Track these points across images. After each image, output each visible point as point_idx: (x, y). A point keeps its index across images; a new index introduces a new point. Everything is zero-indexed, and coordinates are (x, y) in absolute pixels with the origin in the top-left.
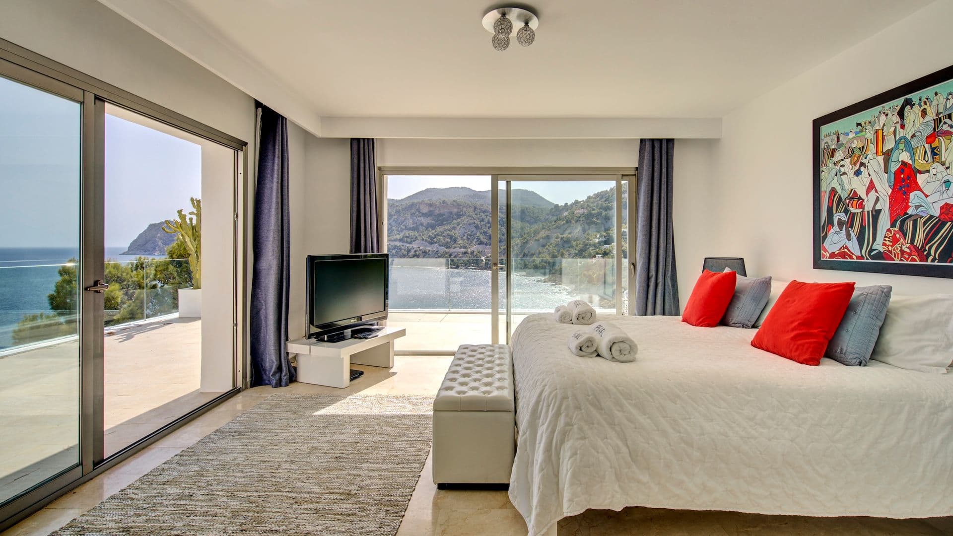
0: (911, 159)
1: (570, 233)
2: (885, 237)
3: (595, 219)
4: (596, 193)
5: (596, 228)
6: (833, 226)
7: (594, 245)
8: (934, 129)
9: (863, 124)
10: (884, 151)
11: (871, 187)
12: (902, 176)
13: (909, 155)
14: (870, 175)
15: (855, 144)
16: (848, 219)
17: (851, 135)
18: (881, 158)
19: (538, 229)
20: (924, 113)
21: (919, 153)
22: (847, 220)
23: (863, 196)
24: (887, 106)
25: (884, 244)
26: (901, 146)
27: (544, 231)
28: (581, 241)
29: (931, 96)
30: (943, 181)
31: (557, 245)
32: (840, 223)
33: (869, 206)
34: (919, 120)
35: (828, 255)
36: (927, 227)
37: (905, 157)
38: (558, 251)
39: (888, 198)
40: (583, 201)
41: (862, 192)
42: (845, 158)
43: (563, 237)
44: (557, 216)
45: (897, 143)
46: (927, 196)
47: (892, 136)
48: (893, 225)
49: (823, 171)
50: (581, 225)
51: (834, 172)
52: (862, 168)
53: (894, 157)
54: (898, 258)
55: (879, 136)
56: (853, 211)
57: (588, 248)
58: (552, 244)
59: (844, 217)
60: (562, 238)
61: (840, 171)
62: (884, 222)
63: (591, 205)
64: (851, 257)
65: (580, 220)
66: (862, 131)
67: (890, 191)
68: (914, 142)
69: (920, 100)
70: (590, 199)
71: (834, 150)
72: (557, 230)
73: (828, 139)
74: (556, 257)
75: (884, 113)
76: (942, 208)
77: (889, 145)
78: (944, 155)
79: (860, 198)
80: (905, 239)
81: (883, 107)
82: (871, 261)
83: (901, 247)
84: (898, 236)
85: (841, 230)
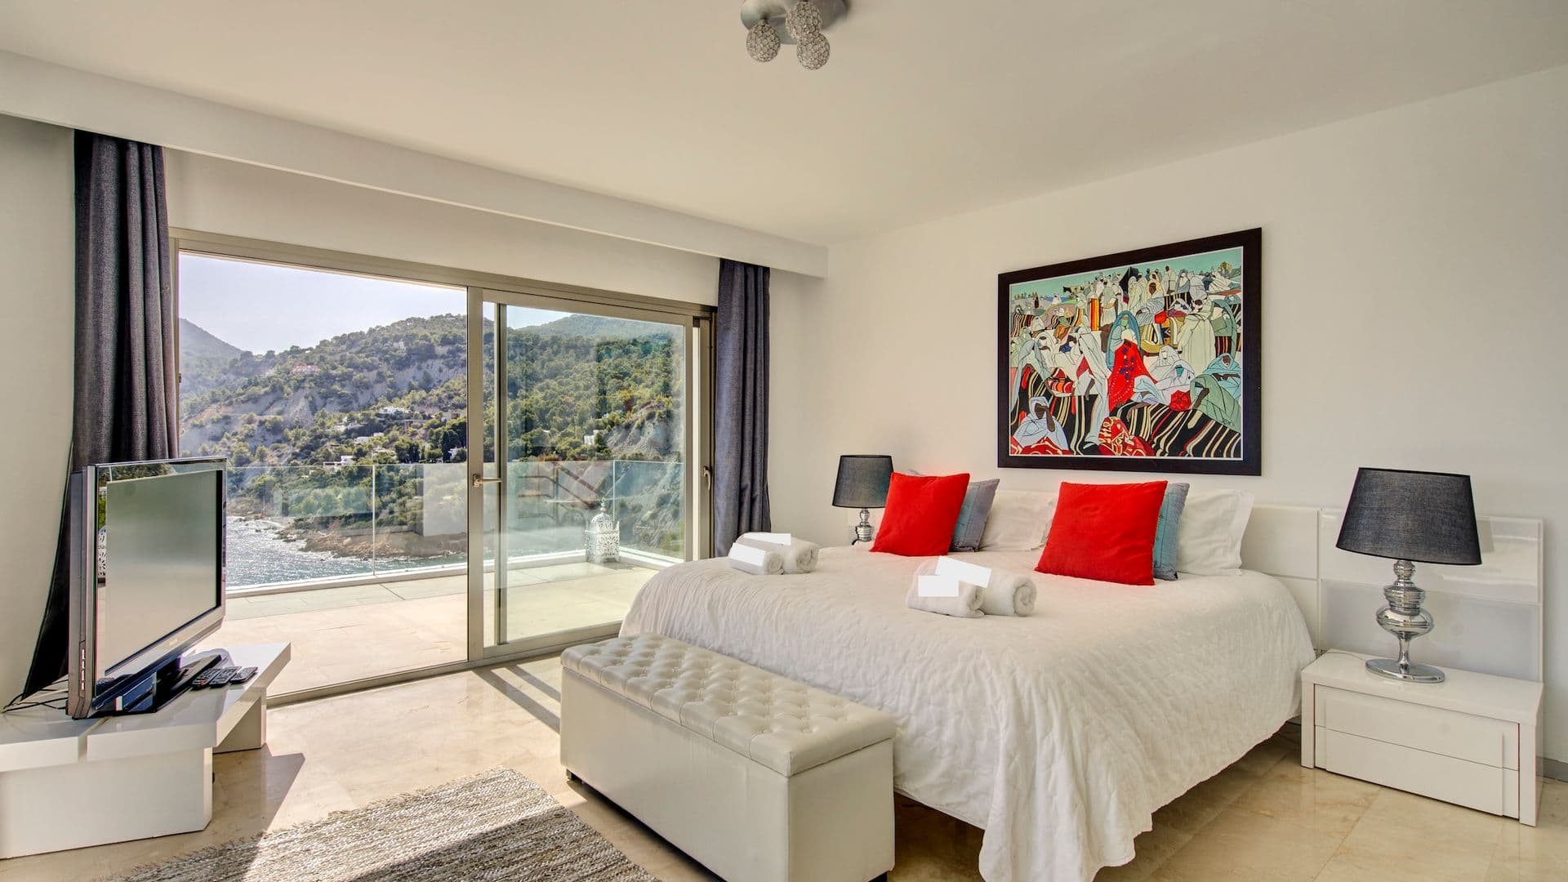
0: (1137, 338)
1: (280, 413)
2: (1102, 427)
3: (336, 387)
4: (340, 335)
5: (340, 404)
6: (1028, 412)
7: (337, 437)
8: (1165, 308)
9: (1073, 290)
10: (1102, 326)
11: (1084, 367)
12: (1125, 357)
13: (1133, 333)
14: (1082, 352)
15: (1061, 313)
16: (1051, 405)
17: (1056, 302)
18: (1097, 334)
19: (200, 404)
20: (1153, 288)
21: (1147, 333)
22: (1048, 406)
23: (1073, 377)
24: (1106, 272)
25: (1101, 436)
26: (1124, 322)
27: (215, 406)
28: (307, 428)
29: (1162, 270)
30: (1174, 366)
31: (248, 436)
32: (1039, 410)
33: (1080, 389)
34: (1147, 295)
35: (1021, 450)
36: (1157, 415)
37: (1129, 335)
38: (253, 450)
39: (1106, 381)
40: (311, 349)
41: (1070, 372)
42: (1046, 329)
43: (266, 421)
44: (246, 375)
45: (1119, 317)
46: (1155, 382)
47: (1113, 309)
48: (1113, 413)
49: (1013, 342)
50: (306, 397)
51: (1030, 344)
52: (1071, 344)
53: (1115, 333)
54: (1119, 452)
55: (1096, 309)
56: (1057, 396)
57: (323, 443)
58: (235, 434)
59: (1044, 402)
60: (262, 423)
61: (1039, 344)
62: (1101, 409)
63: (329, 358)
64: (1055, 452)
65: (303, 388)
66: (1071, 298)
67: (1109, 374)
68: (1140, 319)
69: (1148, 272)
70: (325, 345)
71: (1030, 318)
72: (250, 405)
73: (1021, 302)
74: (248, 461)
75: (1102, 281)
76: (1173, 396)
77: (1109, 319)
78: (1176, 338)
79: (1068, 380)
80: (1128, 429)
81: (1101, 273)
82: (1082, 456)
83: (1123, 440)
84: (1119, 426)
85: (1040, 418)
